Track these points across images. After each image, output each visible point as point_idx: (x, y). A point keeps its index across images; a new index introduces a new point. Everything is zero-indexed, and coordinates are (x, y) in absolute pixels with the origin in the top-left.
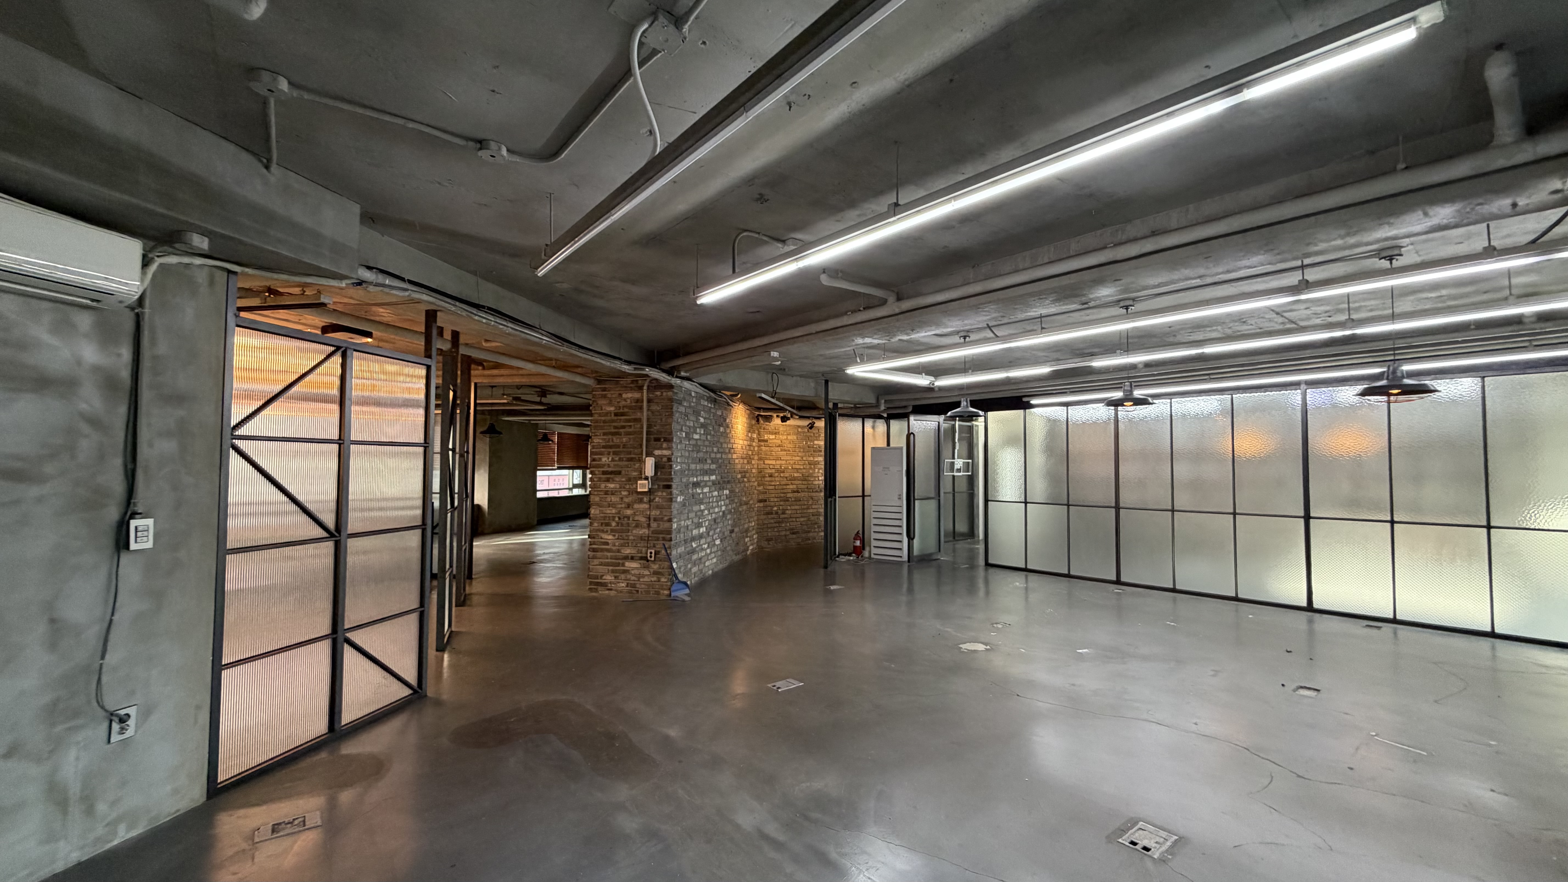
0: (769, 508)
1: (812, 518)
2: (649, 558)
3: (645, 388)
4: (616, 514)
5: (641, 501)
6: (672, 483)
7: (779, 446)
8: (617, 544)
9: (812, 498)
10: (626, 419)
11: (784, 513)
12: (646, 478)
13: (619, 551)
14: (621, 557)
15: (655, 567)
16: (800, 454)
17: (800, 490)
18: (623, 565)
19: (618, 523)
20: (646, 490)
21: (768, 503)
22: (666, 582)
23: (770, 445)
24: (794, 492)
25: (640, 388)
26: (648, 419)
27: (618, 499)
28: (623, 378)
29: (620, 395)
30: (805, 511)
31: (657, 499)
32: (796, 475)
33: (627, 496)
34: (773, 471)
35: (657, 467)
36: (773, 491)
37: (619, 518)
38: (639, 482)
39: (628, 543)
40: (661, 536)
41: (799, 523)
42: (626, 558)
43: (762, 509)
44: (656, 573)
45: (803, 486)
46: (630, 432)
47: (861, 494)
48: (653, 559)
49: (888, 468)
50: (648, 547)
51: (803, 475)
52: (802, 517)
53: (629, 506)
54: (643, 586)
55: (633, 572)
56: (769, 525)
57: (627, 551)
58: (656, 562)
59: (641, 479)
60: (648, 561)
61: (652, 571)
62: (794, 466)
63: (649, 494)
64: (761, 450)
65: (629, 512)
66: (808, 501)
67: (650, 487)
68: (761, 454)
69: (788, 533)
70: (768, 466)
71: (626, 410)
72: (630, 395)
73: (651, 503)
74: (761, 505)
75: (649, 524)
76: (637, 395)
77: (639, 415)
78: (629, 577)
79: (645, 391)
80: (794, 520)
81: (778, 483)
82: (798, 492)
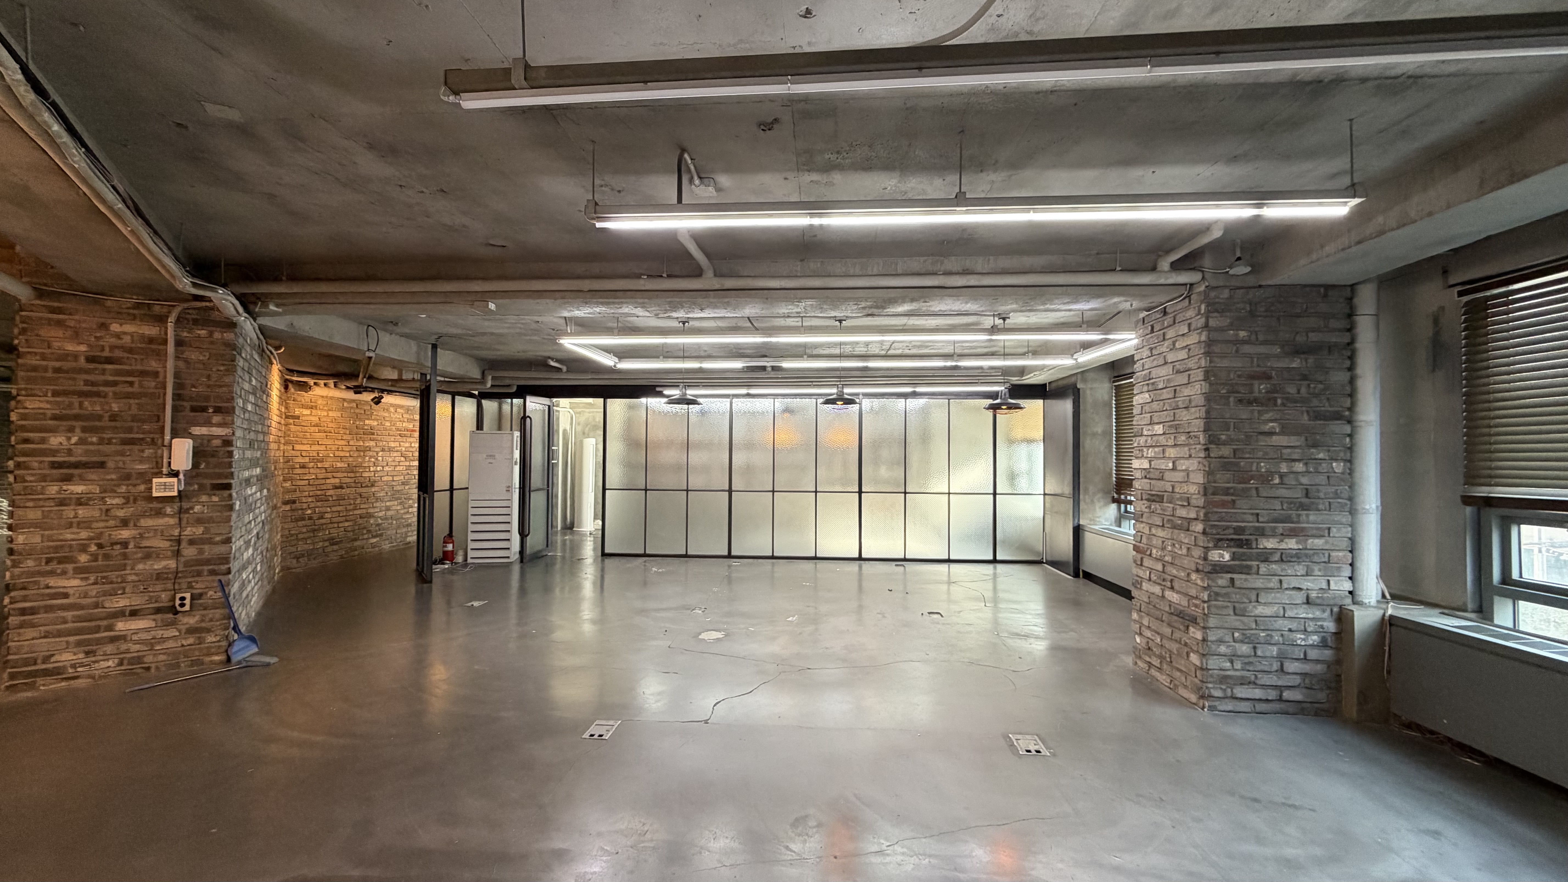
0: (300, 512)
1: (360, 521)
2: (179, 608)
3: (172, 319)
4: (90, 539)
5: (159, 513)
6: (232, 481)
7: (316, 425)
8: (94, 593)
9: (361, 495)
10: (116, 370)
11: (322, 518)
12: (175, 474)
13: (96, 606)
14: (104, 615)
15: (191, 621)
16: (345, 437)
17: (345, 485)
18: (110, 628)
19: (95, 557)
20: (175, 494)
21: (297, 505)
22: (219, 641)
23: (303, 424)
24: (336, 488)
25: (161, 320)
26: (177, 375)
27: (97, 514)
28: (111, 296)
29: (104, 326)
30: (351, 513)
31: (197, 508)
32: (339, 465)
33: (120, 507)
34: (307, 459)
35: (198, 454)
36: (306, 488)
37: (100, 546)
38: (155, 480)
39: (124, 589)
40: (206, 568)
41: (342, 529)
42: (120, 614)
43: (290, 514)
44: (191, 631)
45: (348, 480)
46: (132, 393)
47: (448, 487)
48: (187, 608)
49: (494, 456)
50: (174, 590)
51: (348, 464)
52: (347, 521)
53: (125, 523)
54: (162, 657)
55: (135, 637)
56: (301, 536)
57: (121, 602)
58: (193, 613)
59: (159, 474)
60: (176, 613)
61: (183, 628)
62: (337, 453)
63: (178, 499)
64: (289, 430)
65: (125, 534)
66: (355, 499)
67: (182, 488)
68: (289, 436)
69: (327, 544)
70: (298, 453)
71: (118, 353)
72: (129, 328)
73: (182, 516)
74: (288, 507)
75: (178, 551)
76: (150, 330)
77: (153, 365)
78: (124, 647)
79: (170, 326)
80: (336, 525)
81: (314, 477)
82: (341, 487)
